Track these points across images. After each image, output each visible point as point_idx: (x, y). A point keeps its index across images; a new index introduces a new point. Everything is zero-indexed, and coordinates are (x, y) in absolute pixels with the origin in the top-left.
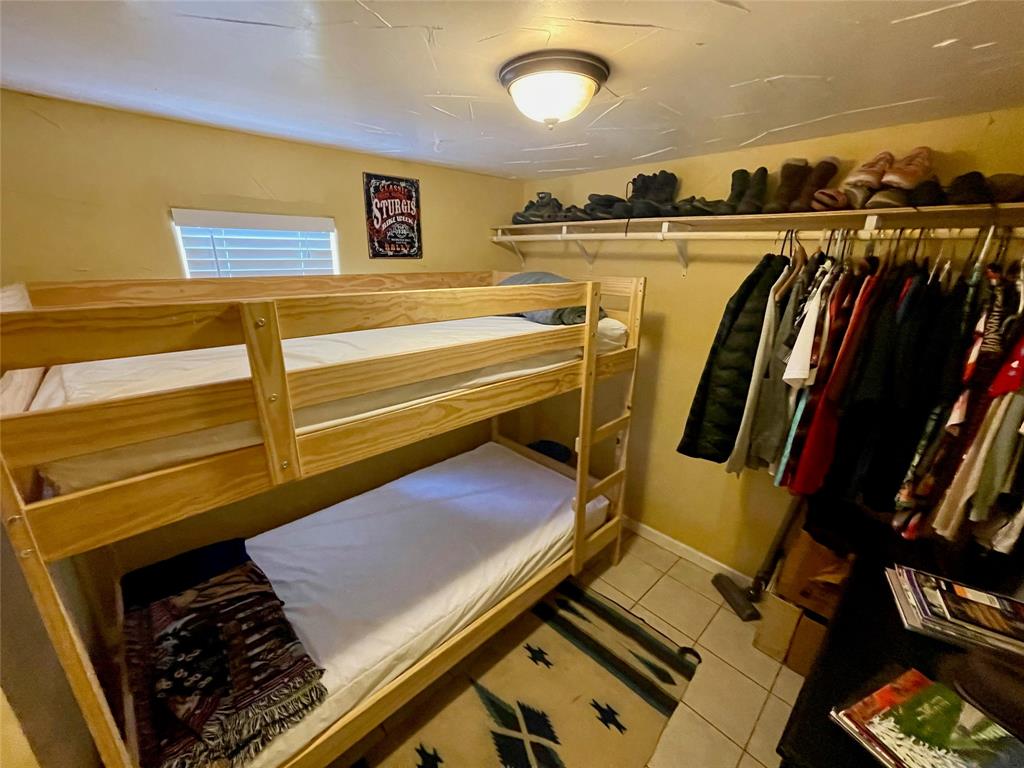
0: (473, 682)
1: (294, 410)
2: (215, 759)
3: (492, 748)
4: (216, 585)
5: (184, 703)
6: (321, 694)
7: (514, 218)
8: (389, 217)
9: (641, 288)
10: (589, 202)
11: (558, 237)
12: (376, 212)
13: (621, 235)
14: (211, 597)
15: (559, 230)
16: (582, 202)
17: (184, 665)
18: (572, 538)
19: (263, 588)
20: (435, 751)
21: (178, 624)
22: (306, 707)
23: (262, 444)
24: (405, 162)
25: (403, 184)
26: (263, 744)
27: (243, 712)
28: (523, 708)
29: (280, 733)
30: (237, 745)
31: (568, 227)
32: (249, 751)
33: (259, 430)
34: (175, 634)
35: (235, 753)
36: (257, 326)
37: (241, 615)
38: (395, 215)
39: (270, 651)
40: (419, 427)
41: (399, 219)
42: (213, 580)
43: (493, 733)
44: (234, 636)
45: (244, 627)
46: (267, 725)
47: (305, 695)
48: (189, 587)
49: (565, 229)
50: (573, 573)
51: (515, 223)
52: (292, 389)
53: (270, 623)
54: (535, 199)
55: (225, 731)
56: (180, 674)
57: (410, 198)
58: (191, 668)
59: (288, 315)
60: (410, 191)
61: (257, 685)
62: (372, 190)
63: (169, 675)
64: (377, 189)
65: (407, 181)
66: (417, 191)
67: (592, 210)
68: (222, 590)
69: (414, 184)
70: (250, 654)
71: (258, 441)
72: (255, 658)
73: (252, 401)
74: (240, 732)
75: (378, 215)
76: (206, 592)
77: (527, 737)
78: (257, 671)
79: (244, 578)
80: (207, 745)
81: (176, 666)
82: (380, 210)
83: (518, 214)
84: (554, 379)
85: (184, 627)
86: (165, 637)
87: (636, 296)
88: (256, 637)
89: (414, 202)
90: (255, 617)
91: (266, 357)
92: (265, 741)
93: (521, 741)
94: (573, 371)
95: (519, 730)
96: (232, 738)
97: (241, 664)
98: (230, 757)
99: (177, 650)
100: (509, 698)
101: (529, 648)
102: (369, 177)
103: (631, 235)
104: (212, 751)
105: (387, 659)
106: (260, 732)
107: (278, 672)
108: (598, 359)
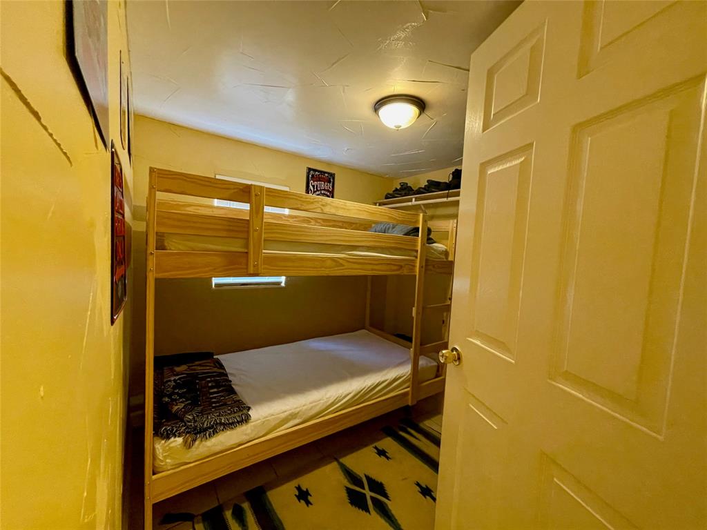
0: (337, 460)
1: (265, 240)
2: (188, 433)
3: (344, 494)
4: (197, 365)
5: (176, 405)
6: (247, 419)
7: (386, 196)
8: (317, 190)
9: (455, 225)
10: (427, 184)
11: (410, 204)
12: (311, 187)
13: (445, 200)
14: (195, 370)
15: (410, 200)
16: (424, 184)
17: (177, 394)
18: (408, 380)
19: (222, 371)
20: (307, 489)
21: (177, 378)
22: (238, 422)
23: (247, 253)
24: (329, 164)
25: (326, 175)
26: (214, 434)
27: (205, 416)
28: (367, 477)
29: (223, 430)
30: (200, 429)
31: (416, 198)
32: (206, 435)
33: (247, 246)
34: (175, 381)
35: (200, 433)
36: (256, 195)
37: (209, 379)
38: (321, 190)
39: (222, 396)
40: (321, 268)
41: (323, 192)
42: (197, 363)
43: (346, 487)
44: (204, 388)
45: (210, 385)
46: (217, 423)
47: (239, 416)
48: (185, 364)
49: (414, 199)
50: (410, 404)
51: (386, 198)
52: (265, 229)
53: (222, 386)
54: (399, 187)
55: (195, 421)
56: (175, 397)
57: (329, 182)
58: (181, 396)
59: (268, 195)
60: (330, 179)
61: (213, 407)
62: (310, 176)
63: (169, 396)
64: (313, 176)
65: (329, 173)
66: (334, 179)
67: (429, 187)
68: (199, 368)
69: (332, 175)
70: (211, 396)
71: (246, 251)
72: (214, 398)
73: (246, 229)
74: (203, 424)
75: (312, 189)
76: (193, 368)
77: (368, 494)
78: (215, 403)
79: (212, 365)
80: (186, 424)
81: (174, 393)
82: (313, 186)
83: (389, 194)
84: (399, 265)
85: (179, 379)
86: (170, 381)
87: (452, 229)
88: (215, 390)
89: (331, 184)
90: (216, 381)
91: (257, 210)
92: (215, 432)
93: (365, 495)
94: (411, 264)
95: (364, 489)
96: (199, 425)
97: (206, 399)
98: (196, 434)
99: (174, 388)
100: (360, 471)
101: (376, 448)
102: (310, 169)
103: (450, 199)
104: (188, 428)
105: (286, 413)
106: (213, 426)
107: (225, 404)
108: (427, 260)
